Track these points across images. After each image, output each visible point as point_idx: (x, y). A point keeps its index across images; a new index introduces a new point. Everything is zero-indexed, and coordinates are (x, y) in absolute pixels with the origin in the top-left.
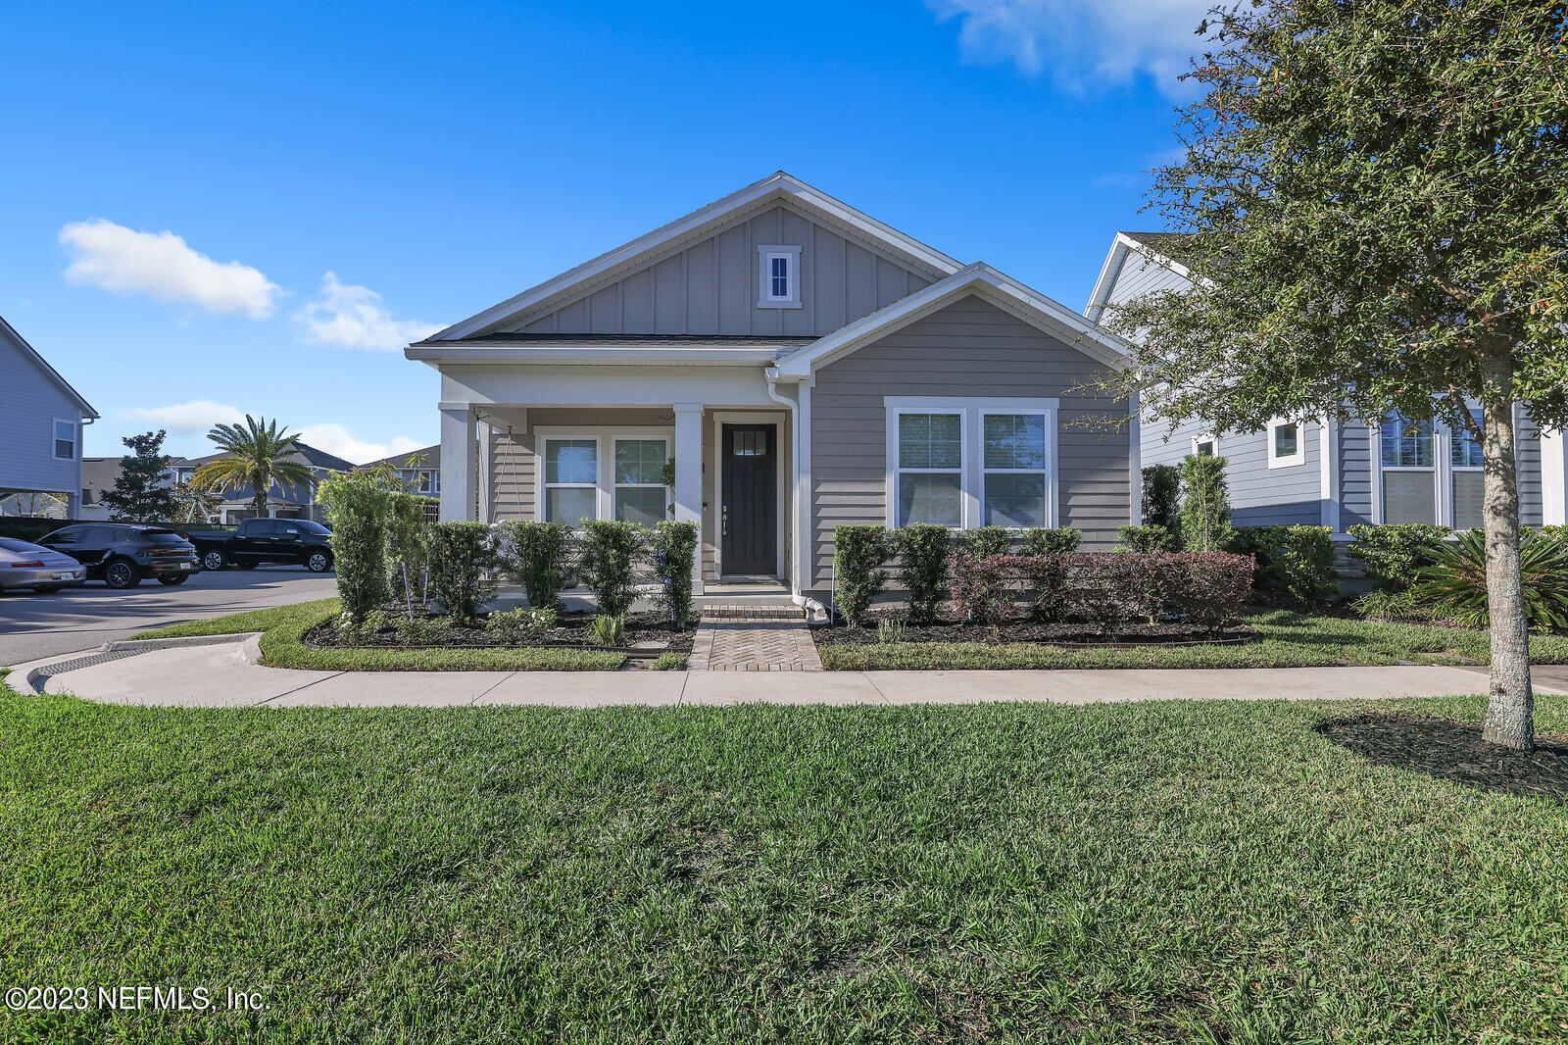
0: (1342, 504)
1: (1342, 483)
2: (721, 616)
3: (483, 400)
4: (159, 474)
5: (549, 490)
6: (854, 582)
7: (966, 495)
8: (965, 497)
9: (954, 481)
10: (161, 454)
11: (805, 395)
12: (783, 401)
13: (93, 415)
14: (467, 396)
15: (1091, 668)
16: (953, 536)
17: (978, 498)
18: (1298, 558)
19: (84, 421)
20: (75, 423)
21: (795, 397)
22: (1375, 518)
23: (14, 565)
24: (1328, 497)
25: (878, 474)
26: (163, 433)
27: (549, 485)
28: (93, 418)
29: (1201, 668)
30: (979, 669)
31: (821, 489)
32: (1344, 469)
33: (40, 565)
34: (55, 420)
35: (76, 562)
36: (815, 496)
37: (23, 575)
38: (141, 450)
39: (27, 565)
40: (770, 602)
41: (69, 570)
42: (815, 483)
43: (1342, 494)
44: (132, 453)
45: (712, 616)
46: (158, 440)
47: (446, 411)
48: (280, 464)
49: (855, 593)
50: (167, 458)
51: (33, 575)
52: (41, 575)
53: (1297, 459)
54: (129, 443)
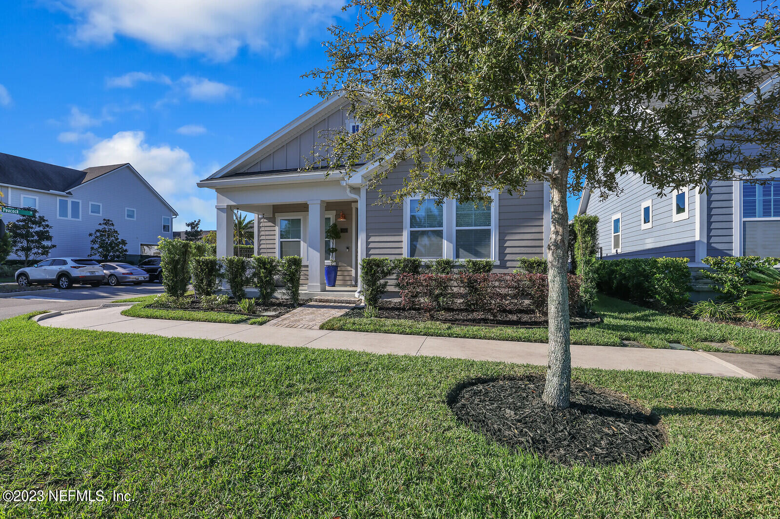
0: (709, 244)
1: (709, 230)
2: (320, 302)
3: (233, 203)
4: (199, 237)
5: (281, 242)
6: (370, 287)
7: (445, 241)
8: (445, 242)
9: (439, 234)
10: (199, 230)
11: (363, 193)
12: (353, 196)
13: (176, 214)
14: (227, 202)
15: (456, 337)
16: (423, 264)
17: (451, 243)
18: (664, 278)
19: (173, 217)
20: (170, 218)
21: (359, 194)
22: (736, 252)
23: (123, 274)
24: (699, 239)
25: (399, 231)
26: (199, 221)
27: (282, 240)
28: (176, 215)
29: (524, 341)
30: (394, 333)
31: (372, 239)
32: (712, 220)
33: (131, 274)
34: (163, 217)
35: (145, 272)
36: (368, 243)
37: (126, 278)
38: (193, 228)
39: (127, 274)
40: (348, 296)
41: (143, 276)
42: (368, 237)
43: (709, 237)
44: (189, 229)
45: (316, 301)
46: (197, 224)
47: (219, 209)
48: (247, 232)
49: (369, 292)
50: (201, 231)
51: (129, 278)
52: (132, 278)
53: (684, 216)
54: (188, 225)
